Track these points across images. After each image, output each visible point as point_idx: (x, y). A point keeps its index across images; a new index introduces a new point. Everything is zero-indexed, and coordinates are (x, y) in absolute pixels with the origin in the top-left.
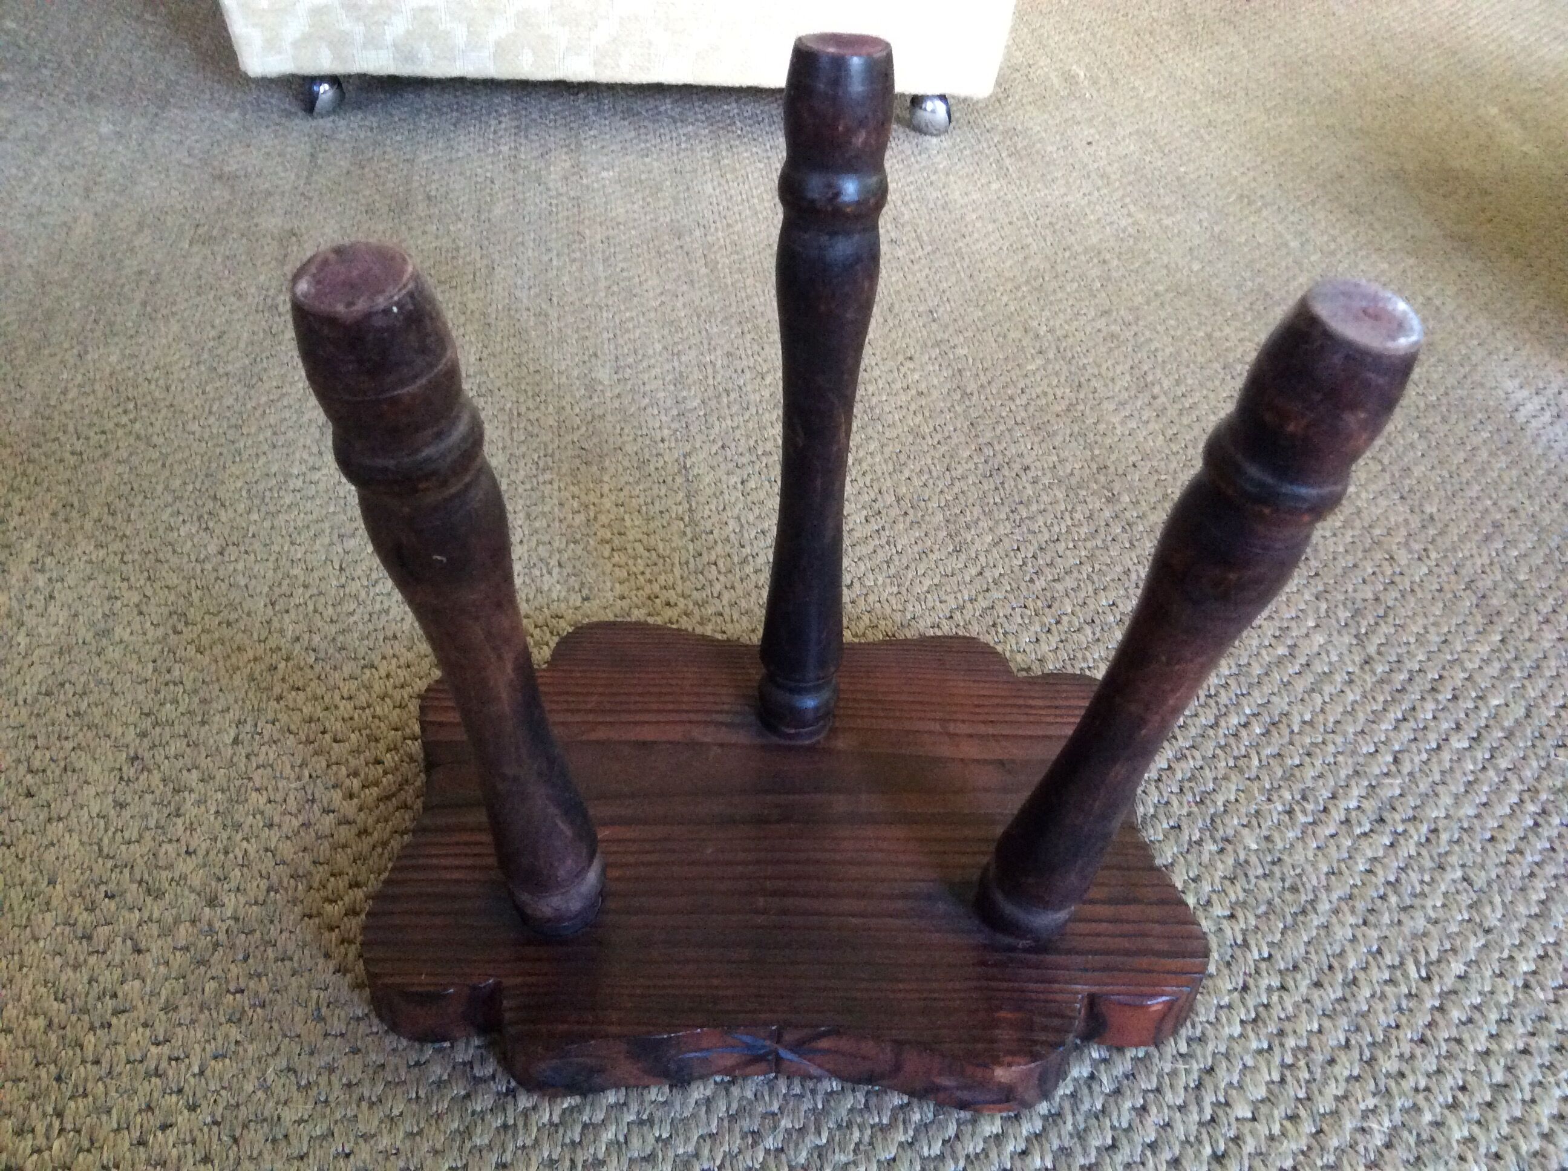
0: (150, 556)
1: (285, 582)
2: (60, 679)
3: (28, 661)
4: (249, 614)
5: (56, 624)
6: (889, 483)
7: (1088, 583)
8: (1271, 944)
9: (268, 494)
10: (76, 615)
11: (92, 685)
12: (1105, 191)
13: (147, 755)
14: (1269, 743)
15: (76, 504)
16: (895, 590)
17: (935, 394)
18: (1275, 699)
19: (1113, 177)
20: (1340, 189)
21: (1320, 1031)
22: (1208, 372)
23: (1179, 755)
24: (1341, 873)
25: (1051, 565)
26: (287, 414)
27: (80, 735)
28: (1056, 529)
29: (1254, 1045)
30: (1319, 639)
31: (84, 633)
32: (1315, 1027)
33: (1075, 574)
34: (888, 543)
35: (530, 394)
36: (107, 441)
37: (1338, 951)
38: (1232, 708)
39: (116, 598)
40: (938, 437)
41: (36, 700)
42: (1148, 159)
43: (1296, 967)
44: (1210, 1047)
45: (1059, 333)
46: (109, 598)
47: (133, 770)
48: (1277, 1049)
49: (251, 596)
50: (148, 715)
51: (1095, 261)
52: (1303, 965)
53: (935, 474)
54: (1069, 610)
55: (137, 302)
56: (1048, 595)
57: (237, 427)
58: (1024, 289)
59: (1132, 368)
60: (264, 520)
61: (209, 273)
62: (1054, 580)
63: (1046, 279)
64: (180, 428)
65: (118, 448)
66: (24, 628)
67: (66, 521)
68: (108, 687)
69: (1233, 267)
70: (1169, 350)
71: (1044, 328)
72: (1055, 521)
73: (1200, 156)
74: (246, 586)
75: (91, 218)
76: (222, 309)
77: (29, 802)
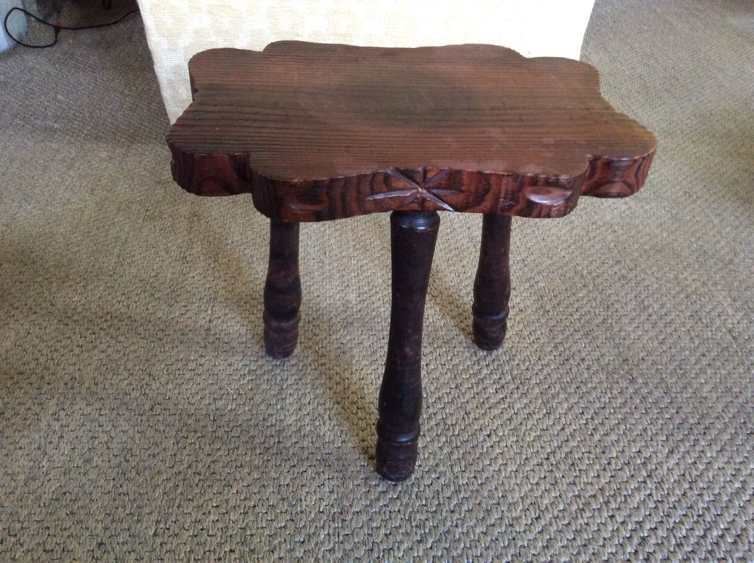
0: (115, 411)
1: (184, 429)
2: (64, 490)
3: (47, 478)
4: (164, 449)
5: (63, 454)
6: (507, 368)
7: (624, 436)
9: (177, 372)
10: (74, 449)
11: (80, 495)
13: (107, 543)
14: (737, 550)
15: (78, 378)
16: (515, 439)
17: (529, 311)
18: (737, 519)
20: (738, 188)
22: (678, 300)
23: (685, 557)
25: (602, 424)
26: (189, 322)
27: (73, 527)
28: (603, 400)
33: (616, 431)
34: (509, 407)
36: (95, 339)
38: (713, 524)
39: (96, 438)
40: (532, 338)
41: (50, 504)
45: (594, 274)
46: (92, 438)
47: (99, 552)
50: (109, 515)
51: (610, 231)
53: (532, 362)
54: (615, 455)
55: (115, 255)
56: (602, 444)
57: (163, 330)
58: (573, 247)
59: (636, 297)
60: (175, 388)
61: (152, 238)
62: (605, 435)
63: (584, 241)
64: (134, 331)
65: (101, 343)
66: (47, 457)
67: (72, 388)
68: (89, 496)
69: (685, 235)
70: (655, 286)
71: (586, 271)
72: (602, 395)
73: (661, 169)
74: (164, 431)
75: (94, 205)
76: (158, 259)
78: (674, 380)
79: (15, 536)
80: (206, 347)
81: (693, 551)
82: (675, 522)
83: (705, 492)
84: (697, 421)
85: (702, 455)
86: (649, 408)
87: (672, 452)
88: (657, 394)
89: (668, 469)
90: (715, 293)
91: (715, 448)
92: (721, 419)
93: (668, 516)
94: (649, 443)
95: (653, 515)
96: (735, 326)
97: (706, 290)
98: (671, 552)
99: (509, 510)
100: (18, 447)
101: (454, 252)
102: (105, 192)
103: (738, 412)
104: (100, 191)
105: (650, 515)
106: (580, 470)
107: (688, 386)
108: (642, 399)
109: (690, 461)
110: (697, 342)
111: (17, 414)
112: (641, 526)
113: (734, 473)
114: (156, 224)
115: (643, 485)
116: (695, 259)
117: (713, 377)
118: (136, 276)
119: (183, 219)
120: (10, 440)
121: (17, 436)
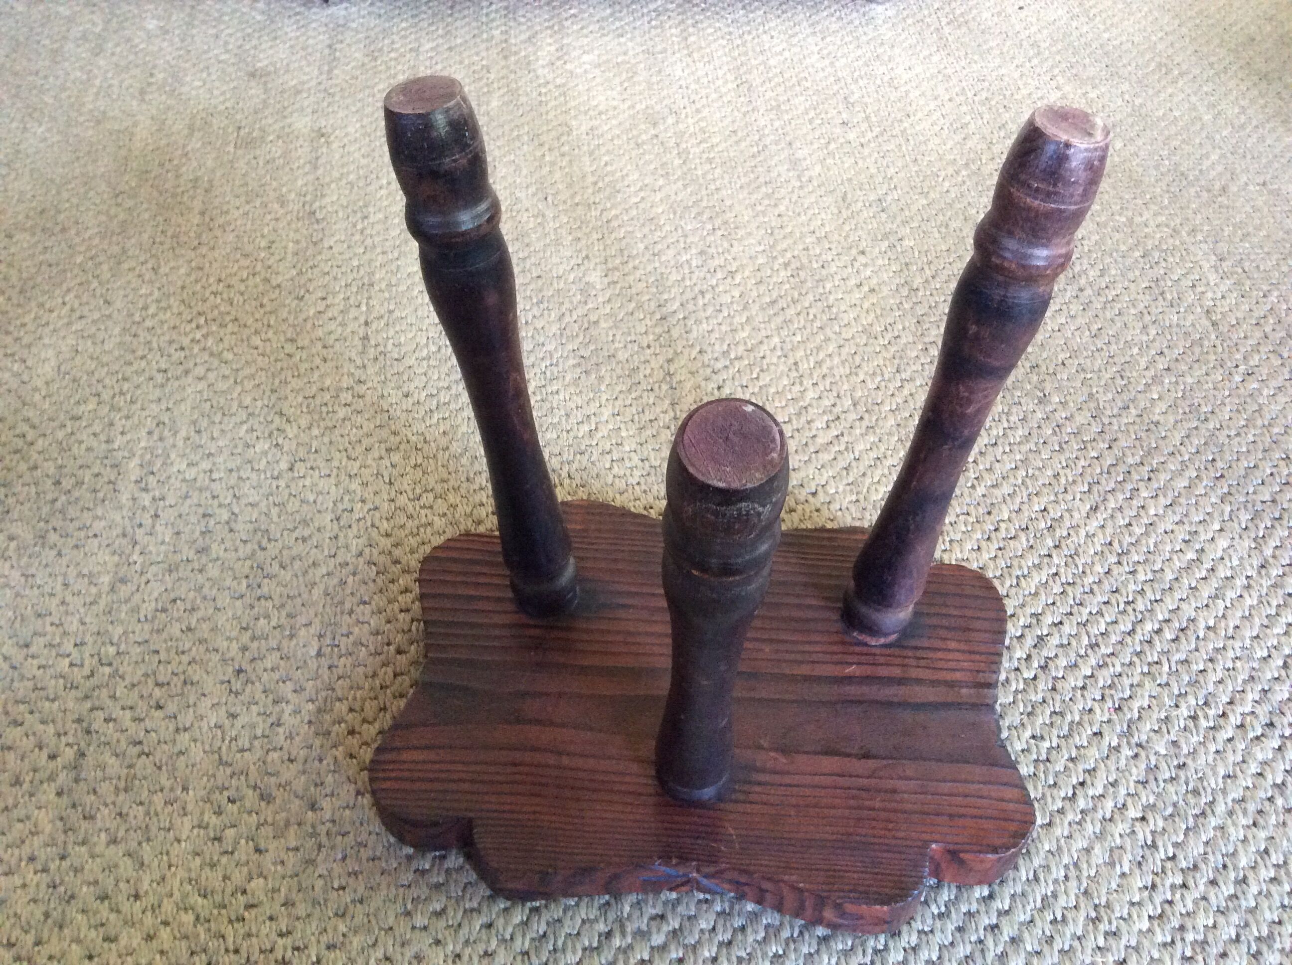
0: (235, 474)
1: (346, 498)
2: (172, 596)
3: (144, 579)
4: (319, 530)
5: (163, 543)
7: (1023, 488)
8: (1176, 845)
9: (324, 409)
10: (178, 533)
11: (198, 602)
12: (1035, 61)
13: (249, 669)
14: (1178, 650)
15: (167, 421)
16: (854, 498)
17: (885, 291)
18: (1184, 606)
19: (1043, 45)
20: (1251, 53)
21: (1215, 927)
22: (1129, 261)
23: (1101, 663)
24: (1235, 777)
25: (990, 470)
26: (332, 326)
27: (194, 649)
28: (994, 432)
29: (1159, 938)
30: (1223, 543)
31: (188, 553)
32: (1210, 923)
33: (1012, 480)
35: (535, 301)
36: (185, 357)
37: (1231, 851)
38: (1147, 615)
39: (210, 516)
40: (889, 336)
41: (154, 617)
42: (1074, 24)
43: (1196, 867)
44: (1124, 942)
46: (204, 516)
47: (239, 683)
48: (1179, 944)
49: (319, 512)
50: (246, 629)
52: (1202, 866)
53: (886, 377)
54: (1006, 518)
55: (196, 211)
56: (989, 501)
57: (292, 340)
58: (964, 173)
60: (323, 435)
61: (253, 179)
62: (993, 486)
64: (246, 343)
65: (196, 364)
66: (137, 548)
67: (161, 439)
68: (212, 603)
69: (1152, 145)
72: (993, 424)
73: (1122, 20)
74: (315, 502)
75: (148, 122)
76: (269, 217)
77: (159, 714)
78: (1110, 396)
79: (110, 664)
80: (364, 367)
81: (1113, 654)
82: (1091, 613)
83: (1140, 568)
84: (1139, 461)
85: (1142, 513)
86: (1066, 443)
87: (1095, 509)
88: (1081, 419)
89: (1087, 536)
90: (1192, 248)
91: (1163, 501)
92: (1178, 456)
93: (1081, 604)
94: (1060, 497)
95: (1058, 604)
96: (1218, 303)
97: (1177, 243)
98: (1081, 657)
100: (91, 534)
101: (764, 189)
102: (164, 97)
103: (1205, 444)
104: (156, 95)
105: (1054, 604)
106: (951, 541)
107: (1131, 404)
108: (1057, 429)
109: (1122, 523)
110: (1153, 332)
111: (80, 483)
112: (1038, 620)
113: (1187, 538)
114: (258, 152)
115: (1046, 560)
116: (1165, 188)
117: (1172, 389)
118: (237, 249)
119: (301, 142)
120: (77, 524)
121: (87, 517)
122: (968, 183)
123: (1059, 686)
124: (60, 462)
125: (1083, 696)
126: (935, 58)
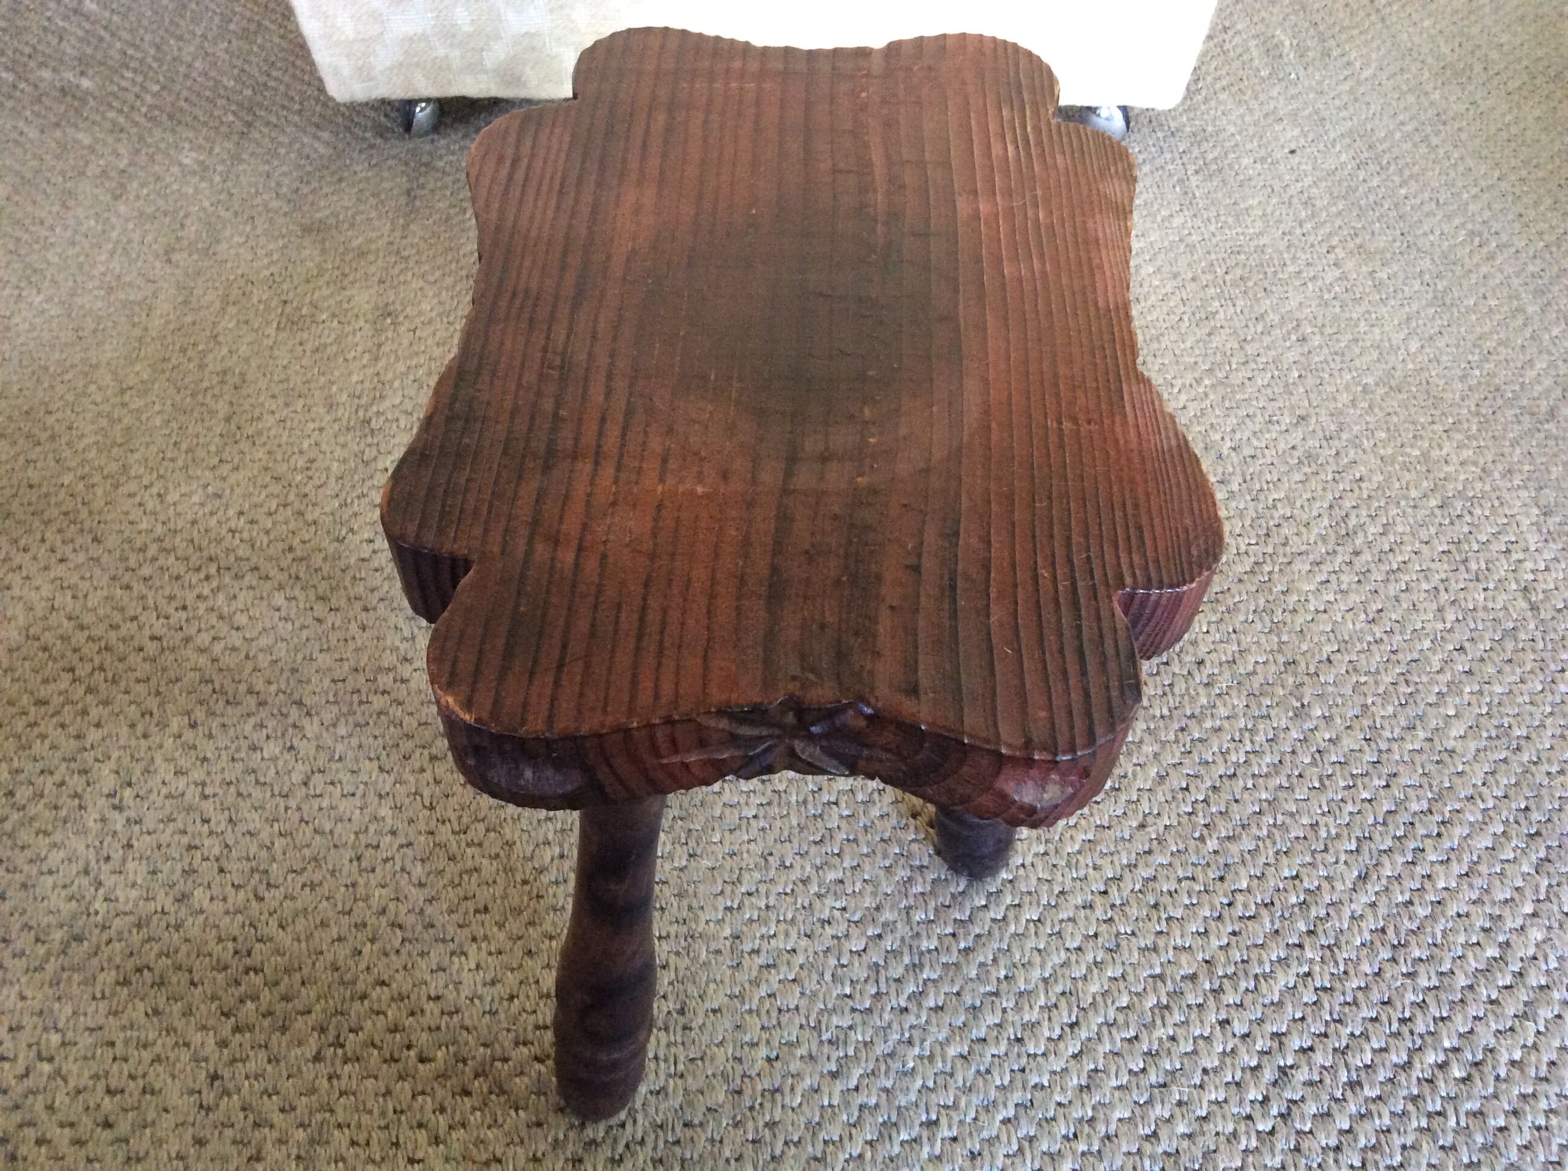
0: (232, 789)
1: (372, 829)
2: (139, 962)
3: (105, 937)
4: (333, 873)
5: (134, 885)
7: (1268, 842)
10: (154, 873)
11: (171, 972)
12: (1308, 226)
13: (226, 1074)
14: (1469, 1097)
15: (155, 712)
18: (1480, 1028)
19: (1318, 203)
22: (1422, 514)
23: (1363, 1111)
25: (1226, 813)
27: (159, 1042)
28: (1233, 757)
30: (1536, 934)
31: (163, 899)
33: (1254, 830)
36: (187, 620)
38: (1429, 1040)
39: (196, 847)
41: (113, 994)
42: (1362, 175)
45: (1247, 451)
46: (189, 848)
47: (212, 1095)
49: (336, 846)
50: (228, 1016)
51: (1294, 337)
54: (1245, 885)
55: (221, 415)
56: (1221, 861)
57: (325, 599)
58: (1207, 382)
59: (1331, 507)
60: (351, 735)
61: (296, 372)
62: (1228, 838)
63: (1234, 366)
64: (265, 603)
65: (199, 631)
66: (101, 891)
67: (145, 736)
68: (187, 975)
69: (1458, 346)
70: (1378, 478)
71: (1229, 444)
72: (1232, 745)
73: (1424, 170)
74: (331, 832)
75: (172, 291)
76: (311, 426)
77: (107, 1135)
78: (1390, 710)
79: (51, 1060)
80: (413, 638)
81: (1380, 1098)
82: (1352, 1034)
83: (1422, 969)
84: (1425, 807)
85: (1428, 885)
86: (1329, 776)
87: (1363, 878)
88: (1349, 742)
89: (1352, 917)
90: (1506, 495)
91: (1456, 869)
92: (1479, 801)
93: (1340, 1021)
94: (1318, 857)
95: (1310, 1020)
96: (1540, 577)
97: (1488, 488)
98: (1337, 1100)
99: (1018, 1008)
100: (45, 869)
102: (195, 257)
103: (1516, 784)
104: (185, 255)
105: (1303, 1019)
106: (1169, 919)
107: (1418, 723)
108: (1317, 756)
109: (1400, 899)
110: (1450, 617)
111: (38, 795)
112: (1281, 1043)
113: (1487, 925)
114: (305, 335)
115: (1296, 952)
116: (1473, 409)
117: (1474, 701)
118: (266, 469)
119: (361, 323)
120: (28, 853)
121: (43, 842)
122: (1212, 397)
123: (1305, 1145)
124: (16, 764)
125: (1336, 1161)
126: (1177, 221)
